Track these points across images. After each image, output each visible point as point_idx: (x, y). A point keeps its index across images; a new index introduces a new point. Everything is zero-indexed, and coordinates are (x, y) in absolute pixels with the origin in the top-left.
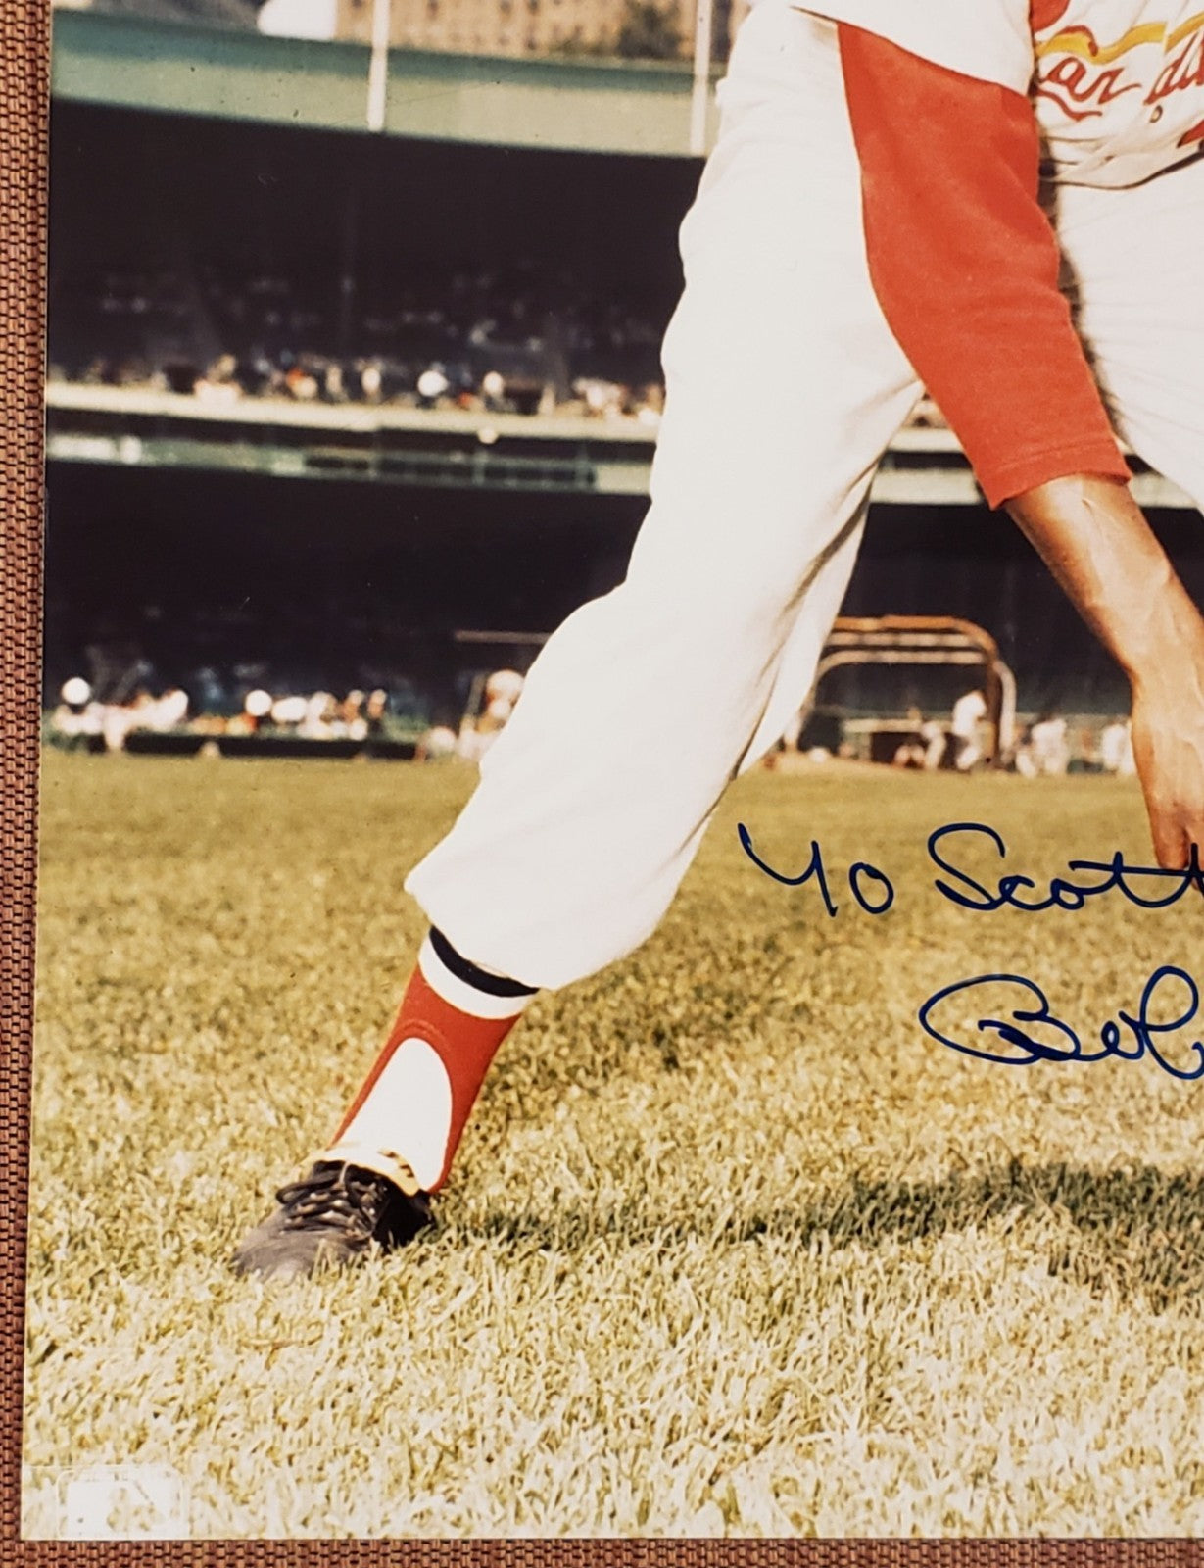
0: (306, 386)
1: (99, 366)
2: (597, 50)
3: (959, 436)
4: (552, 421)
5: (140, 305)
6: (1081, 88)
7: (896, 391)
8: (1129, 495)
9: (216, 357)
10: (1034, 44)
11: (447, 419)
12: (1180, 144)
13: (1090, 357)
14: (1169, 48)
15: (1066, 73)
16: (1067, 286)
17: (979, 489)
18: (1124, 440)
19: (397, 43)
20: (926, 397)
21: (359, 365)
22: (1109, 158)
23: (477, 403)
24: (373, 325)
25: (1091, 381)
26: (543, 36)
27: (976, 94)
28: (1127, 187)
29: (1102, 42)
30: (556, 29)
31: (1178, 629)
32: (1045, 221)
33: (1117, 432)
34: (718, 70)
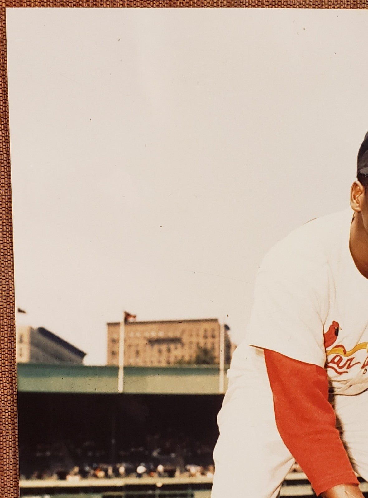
0: (101, 474)
1: (36, 474)
2: (189, 363)
3: (306, 474)
4: (180, 479)
5: (48, 454)
6: (341, 365)
7: (286, 462)
8: (359, 490)
9: (72, 467)
10: (326, 352)
11: (147, 480)
13: (346, 448)
15: (336, 360)
16: (338, 426)
17: (313, 490)
18: (357, 473)
19: (126, 365)
20: (296, 463)
21: (118, 466)
22: (351, 386)
23: (155, 475)
24: (122, 453)
25: (347, 455)
26: (172, 359)
27: (308, 368)
28: (356, 395)
29: (347, 350)
30: (176, 357)
32: (331, 407)
33: (355, 470)
34: (227, 366)
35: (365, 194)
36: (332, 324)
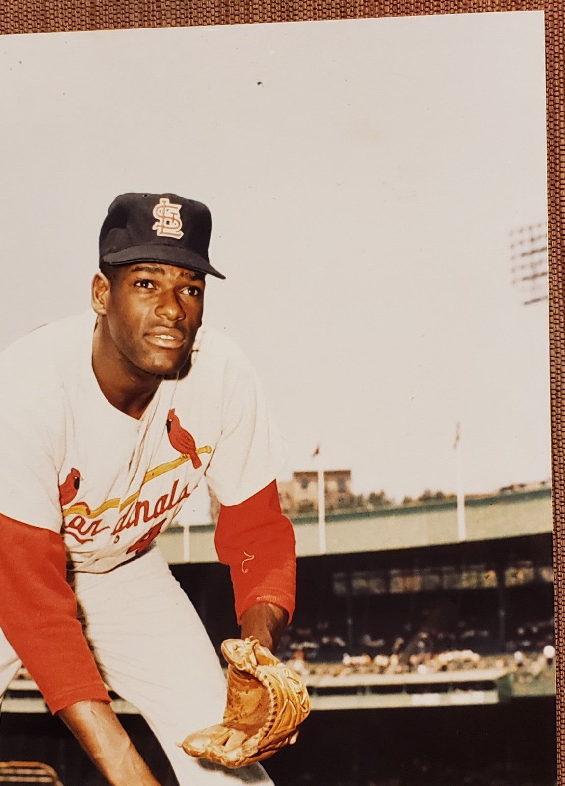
3: (37, 683)
6: (84, 529)
7: (10, 664)
8: (111, 708)
10: (62, 511)
12: (127, 553)
13: (92, 648)
14: (121, 510)
15: (77, 523)
16: (80, 617)
17: (46, 706)
18: (108, 685)
20: (22, 667)
22: (97, 560)
25: (93, 658)
27: (38, 534)
28: (104, 573)
29: (92, 509)
31: (135, 768)
32: (70, 588)
33: (105, 681)
35: (111, 291)
36: (70, 472)
